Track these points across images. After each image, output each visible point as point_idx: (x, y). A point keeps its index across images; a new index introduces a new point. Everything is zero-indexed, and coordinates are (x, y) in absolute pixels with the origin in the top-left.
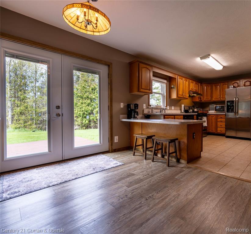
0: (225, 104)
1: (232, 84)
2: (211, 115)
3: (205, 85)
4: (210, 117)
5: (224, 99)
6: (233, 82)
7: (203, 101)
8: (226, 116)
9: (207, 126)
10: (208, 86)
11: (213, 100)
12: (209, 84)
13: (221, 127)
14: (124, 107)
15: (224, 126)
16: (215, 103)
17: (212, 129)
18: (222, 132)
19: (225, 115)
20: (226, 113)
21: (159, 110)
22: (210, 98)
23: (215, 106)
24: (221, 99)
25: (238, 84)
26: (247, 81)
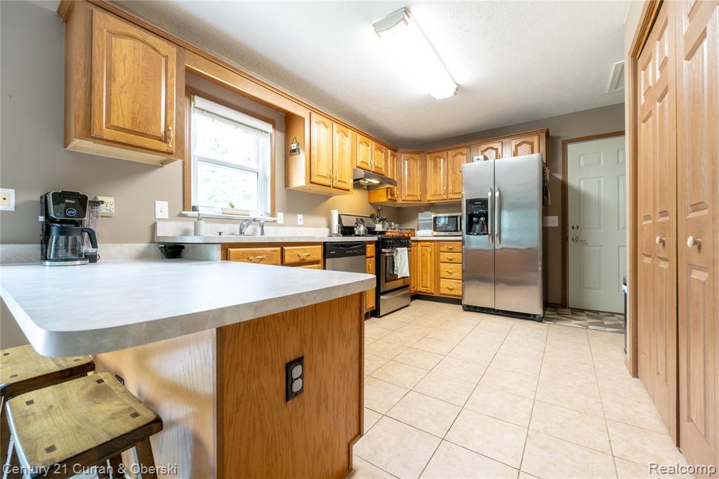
0: (461, 211)
1: (480, 153)
2: (422, 243)
3: (407, 155)
4: (419, 248)
5: (459, 196)
6: (484, 147)
7: (400, 201)
8: (463, 245)
9: (408, 275)
10: (413, 159)
11: (428, 199)
12: (418, 153)
13: (450, 277)
14: (16, 206)
15: (459, 275)
16: (432, 207)
17: (424, 283)
18: (452, 293)
19: (462, 241)
20: (466, 236)
21: (237, 227)
22: (418, 194)
23: (433, 216)
24: (450, 196)
25: (497, 153)
26: (524, 142)
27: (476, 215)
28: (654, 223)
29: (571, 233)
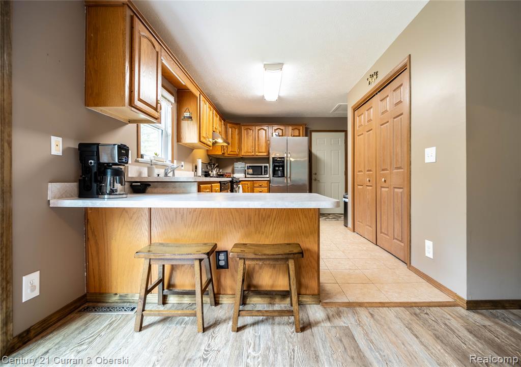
0: (268, 163)
1: (273, 130)
2: (244, 182)
6: (276, 127)
7: (226, 155)
8: (270, 183)
10: (234, 127)
11: (243, 154)
14: (63, 151)
16: (244, 159)
19: (266, 182)
20: (272, 178)
22: (236, 150)
23: (246, 165)
24: (257, 154)
25: (283, 132)
26: (296, 129)
27: (277, 166)
28: (364, 173)
29: (313, 177)
